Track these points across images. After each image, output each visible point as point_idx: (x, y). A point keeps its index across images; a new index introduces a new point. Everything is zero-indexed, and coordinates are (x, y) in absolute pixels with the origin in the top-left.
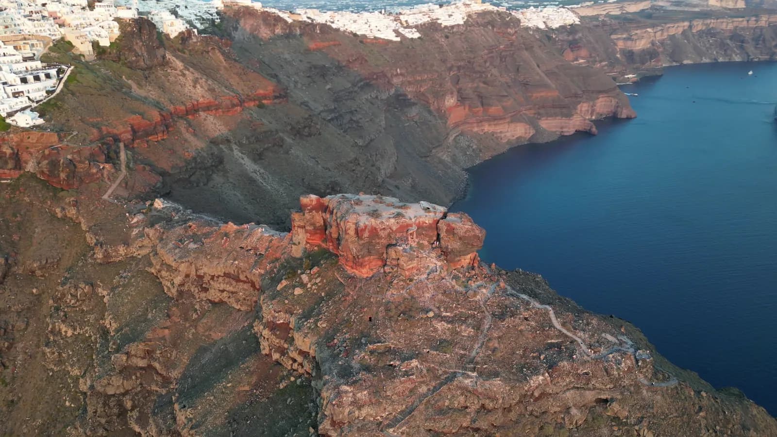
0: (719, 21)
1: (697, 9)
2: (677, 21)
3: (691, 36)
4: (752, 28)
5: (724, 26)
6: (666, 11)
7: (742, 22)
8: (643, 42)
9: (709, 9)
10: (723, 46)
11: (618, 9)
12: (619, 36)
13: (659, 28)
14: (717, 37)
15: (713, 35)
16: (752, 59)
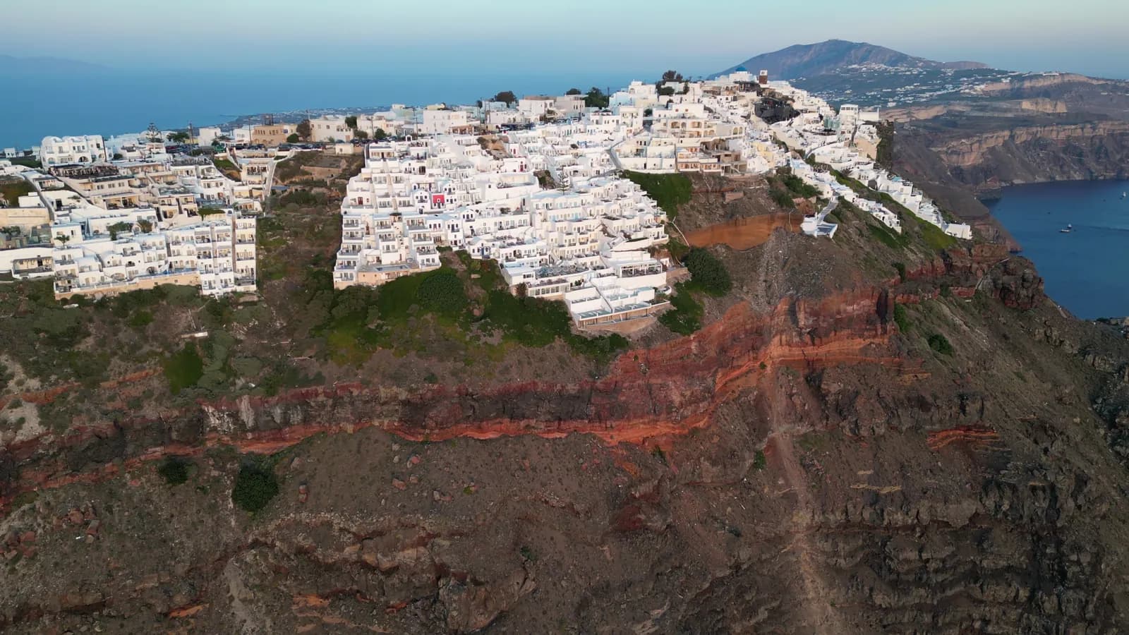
0: (1046, 129)
1: (1010, 115)
2: (994, 130)
3: (1015, 149)
4: (1088, 138)
5: (1054, 135)
6: (969, 118)
7: (1074, 131)
8: (973, 156)
9: (1025, 114)
10: (1057, 160)
11: (905, 116)
12: (940, 149)
13: (976, 139)
14: (1049, 149)
15: (1043, 147)
16: (1097, 177)
